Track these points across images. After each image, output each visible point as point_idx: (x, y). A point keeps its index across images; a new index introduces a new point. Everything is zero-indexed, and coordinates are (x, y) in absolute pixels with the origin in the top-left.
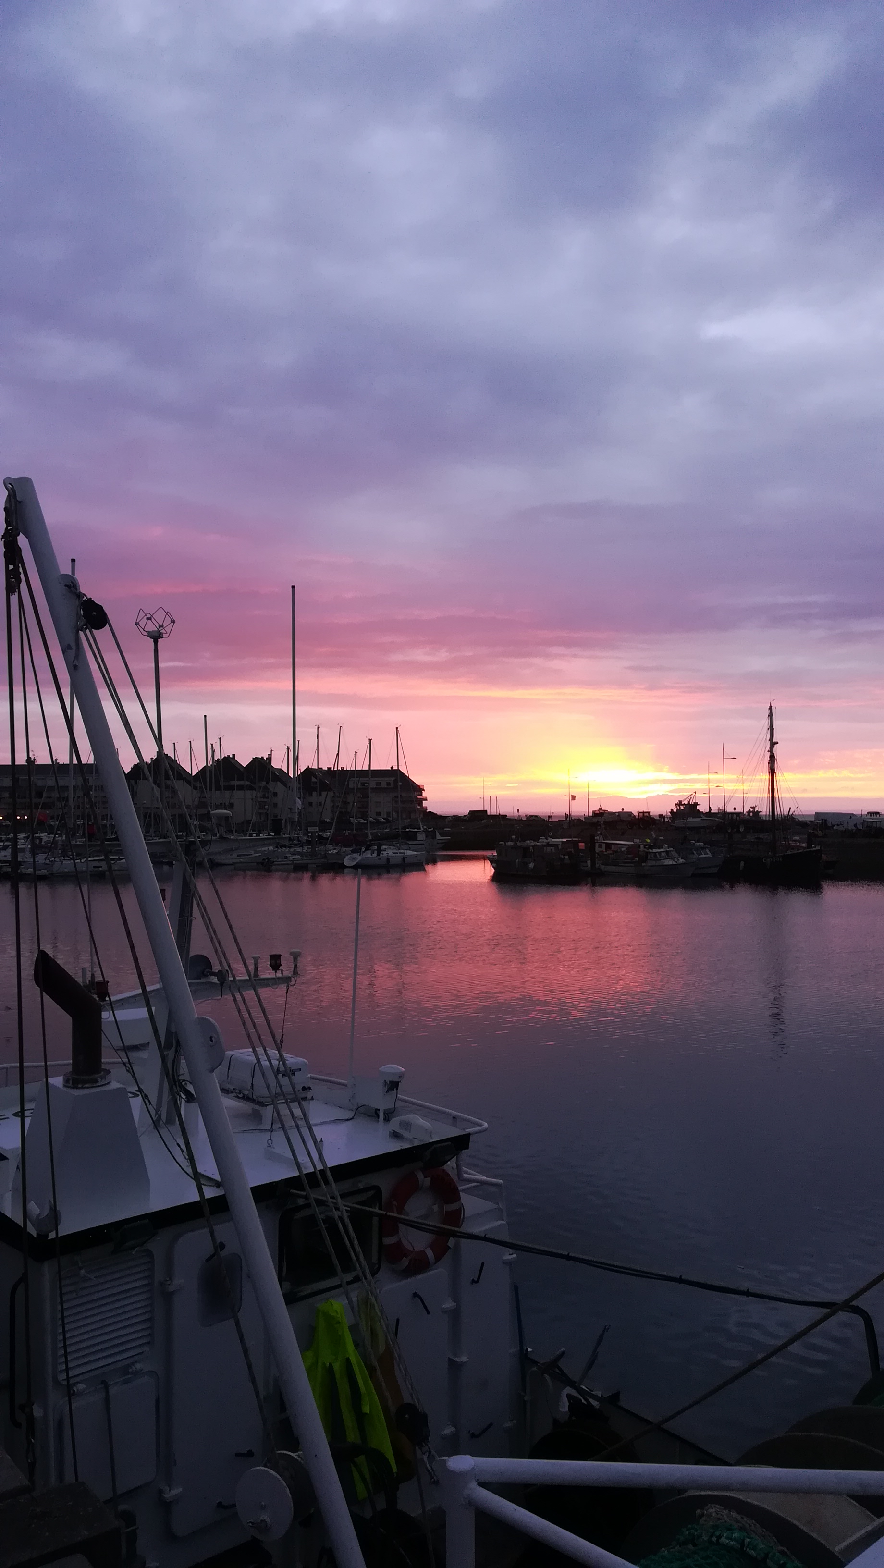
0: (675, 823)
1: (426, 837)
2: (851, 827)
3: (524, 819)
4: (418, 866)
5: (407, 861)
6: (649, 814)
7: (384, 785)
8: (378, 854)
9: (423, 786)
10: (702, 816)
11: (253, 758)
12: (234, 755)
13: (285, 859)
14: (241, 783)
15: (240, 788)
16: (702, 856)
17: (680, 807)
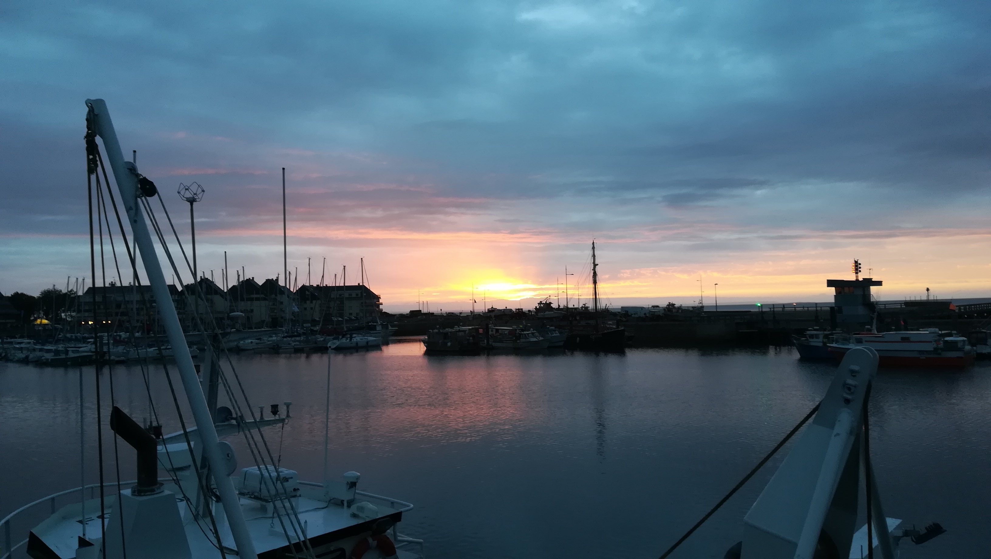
0: (538, 316)
1: (382, 328)
2: (643, 315)
3: (445, 315)
4: (377, 347)
5: (370, 344)
6: (522, 311)
7: (354, 295)
8: (351, 340)
9: (380, 295)
10: (554, 310)
11: (266, 280)
12: (253, 278)
13: (289, 345)
14: (258, 296)
15: (257, 299)
16: (553, 335)
17: (541, 305)
